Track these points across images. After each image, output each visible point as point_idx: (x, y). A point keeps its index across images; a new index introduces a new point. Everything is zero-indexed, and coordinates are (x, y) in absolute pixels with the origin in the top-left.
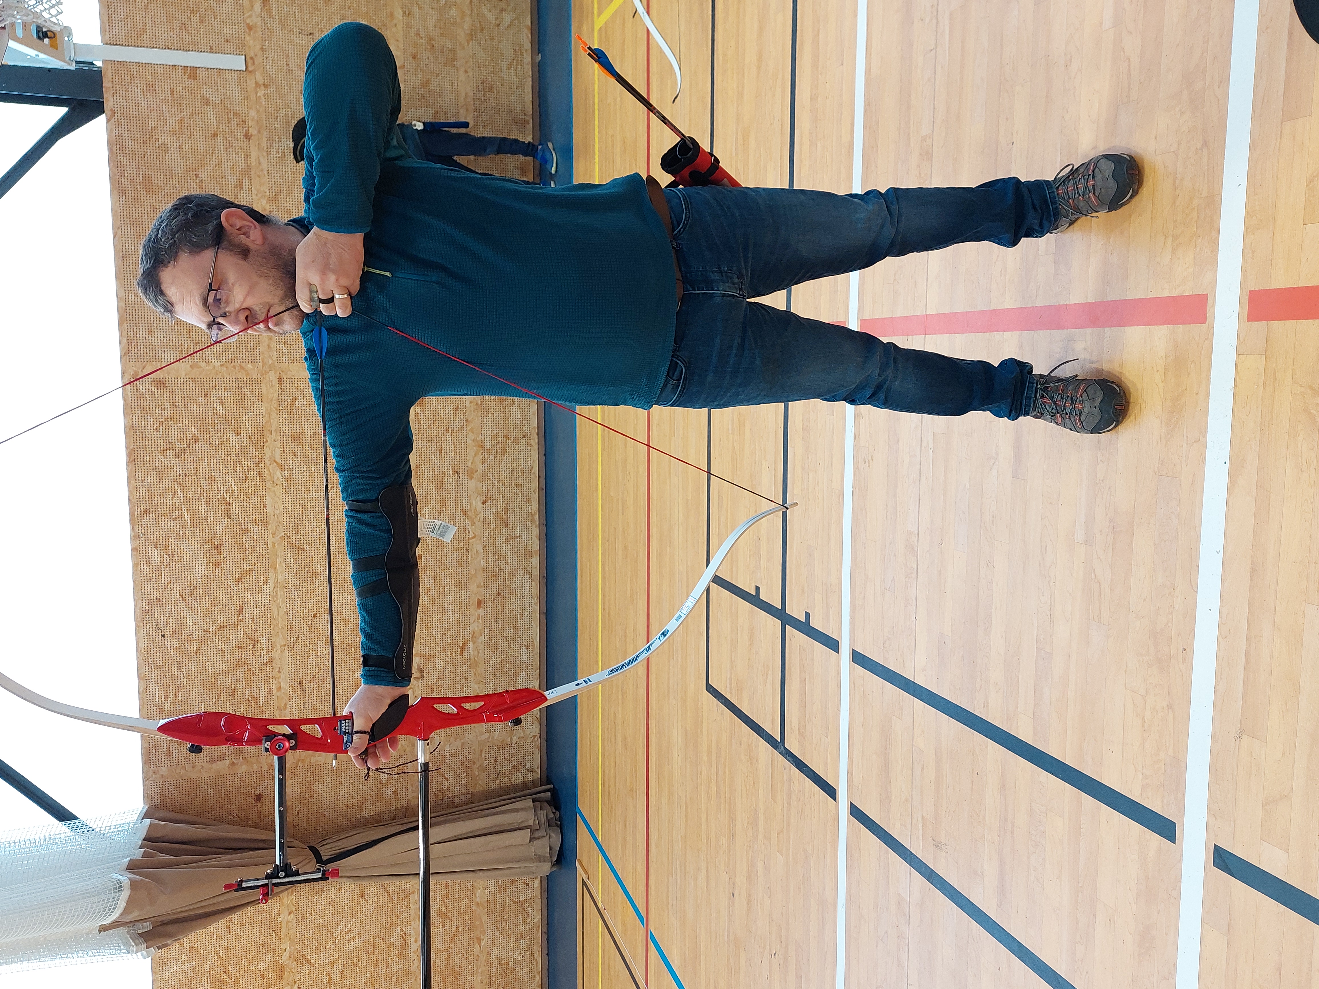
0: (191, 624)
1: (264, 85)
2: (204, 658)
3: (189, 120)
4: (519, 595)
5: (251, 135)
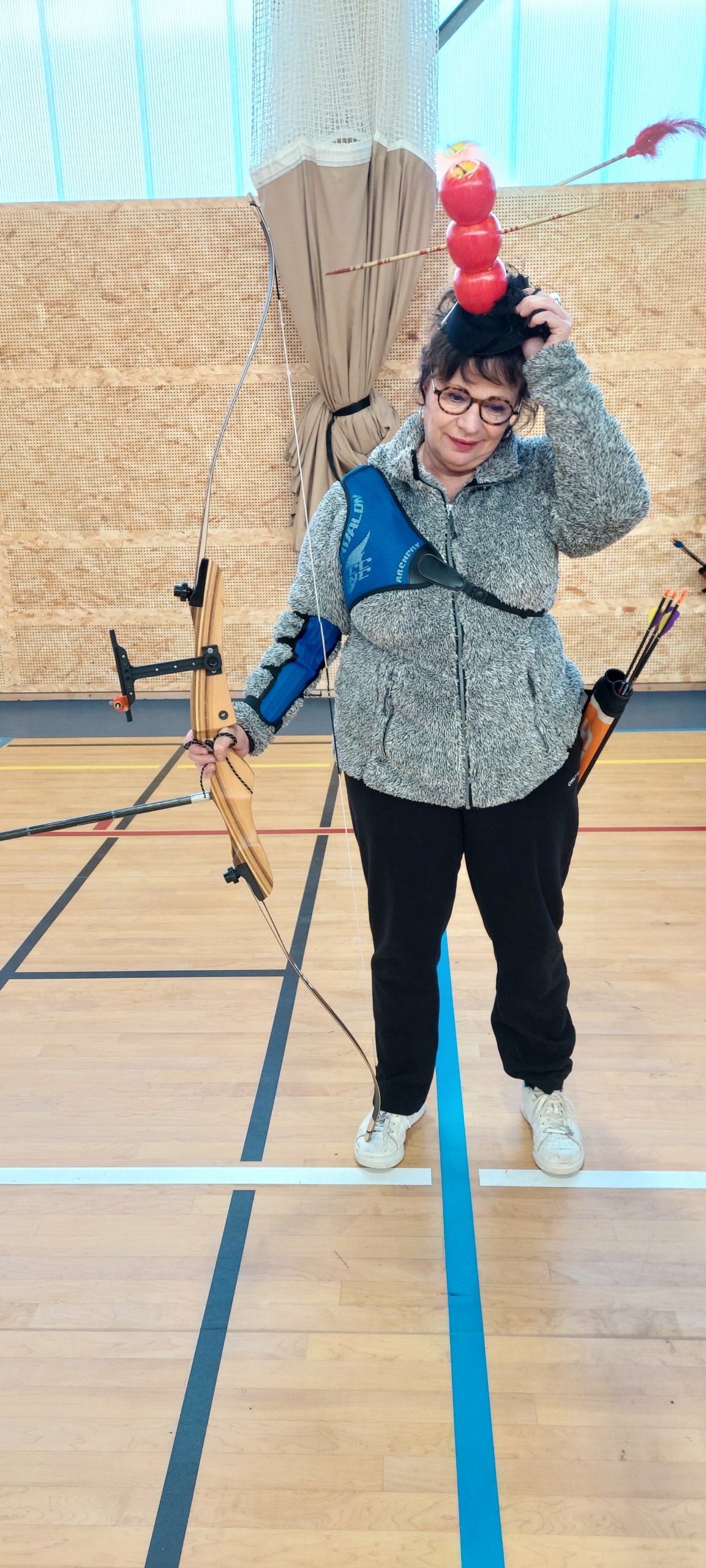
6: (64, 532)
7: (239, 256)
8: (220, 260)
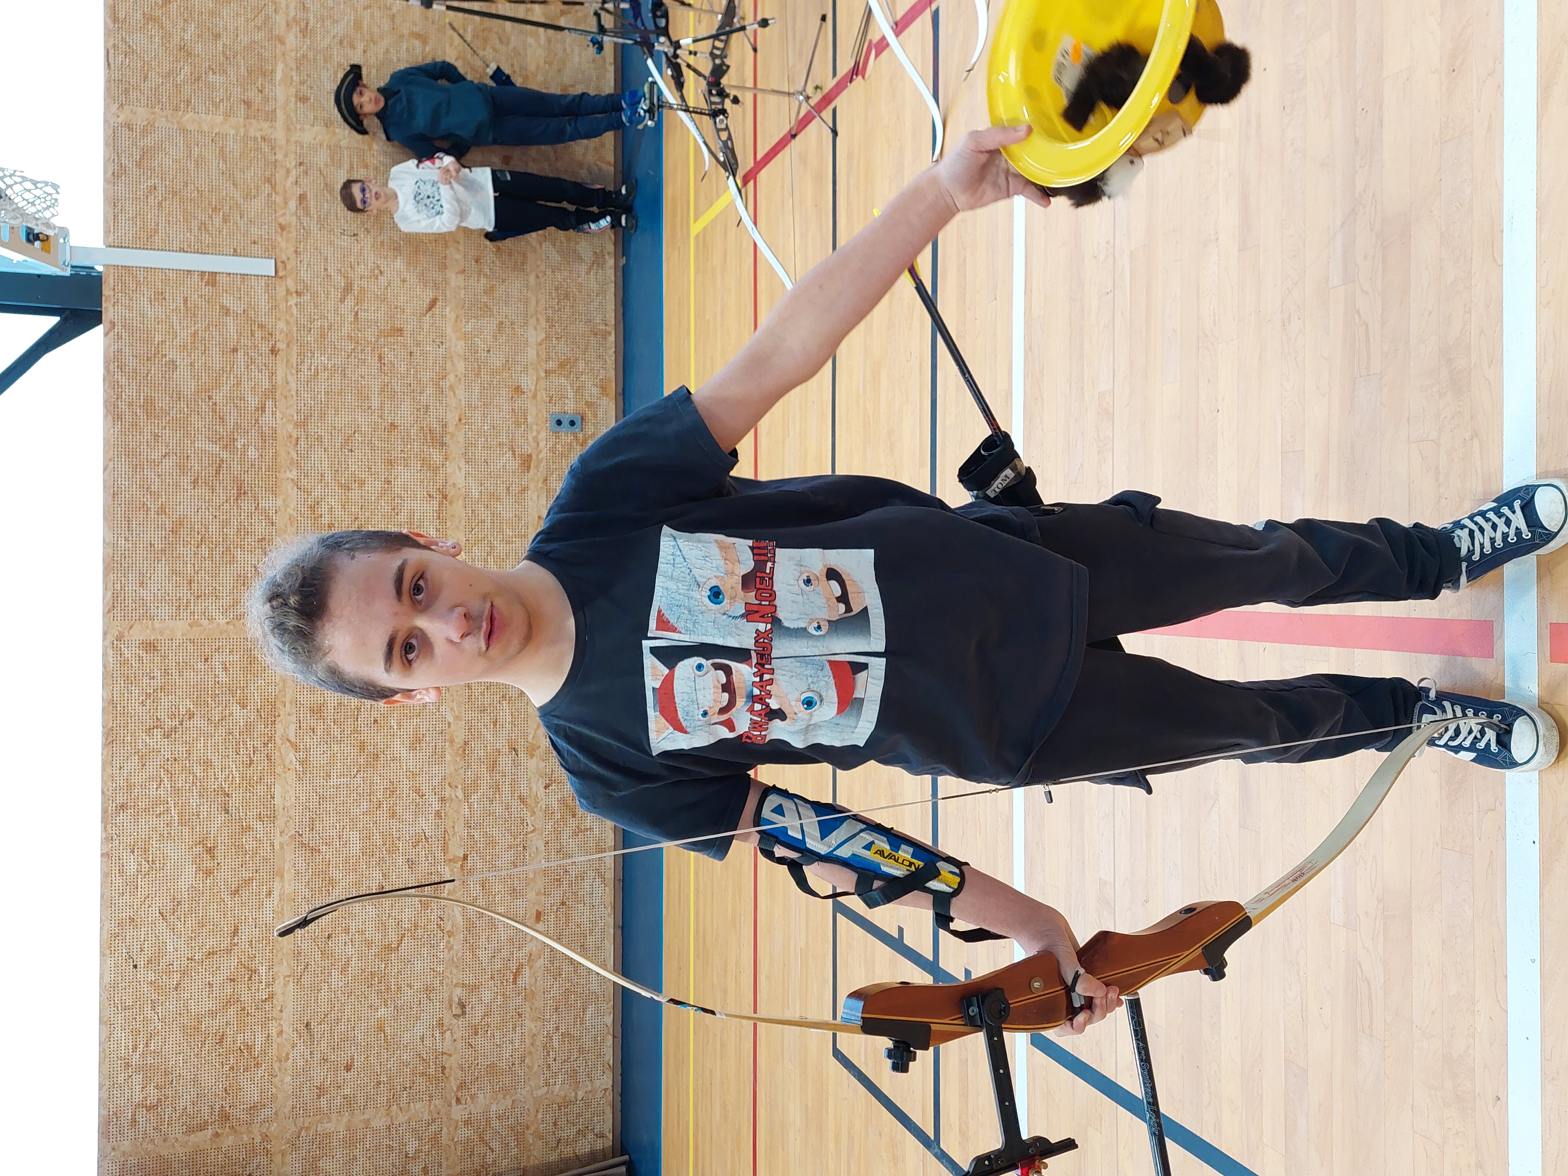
0: (172, 950)
1: (297, 292)
2: (186, 995)
3: (204, 333)
4: (588, 905)
5: (279, 350)
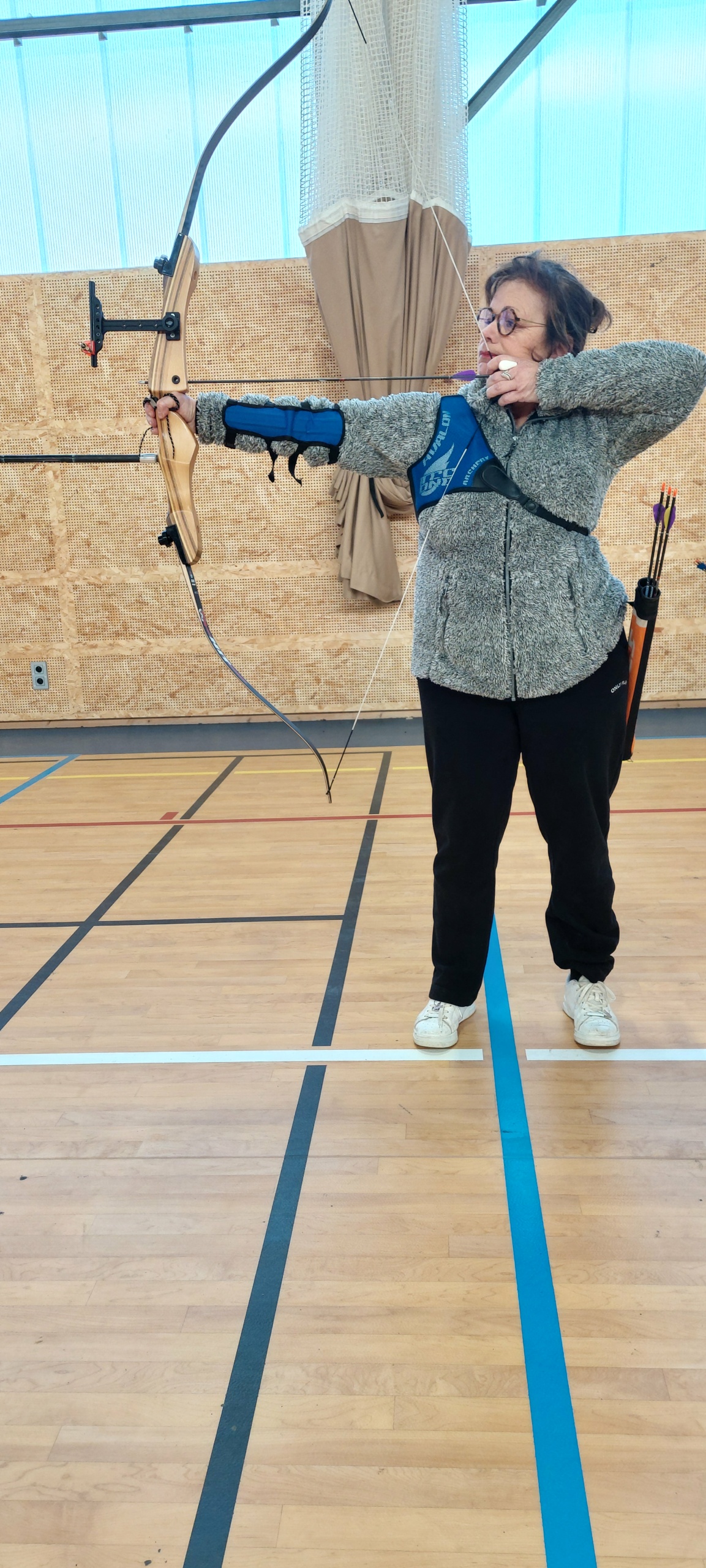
6: (126, 568)
7: (287, 311)
8: (270, 315)
